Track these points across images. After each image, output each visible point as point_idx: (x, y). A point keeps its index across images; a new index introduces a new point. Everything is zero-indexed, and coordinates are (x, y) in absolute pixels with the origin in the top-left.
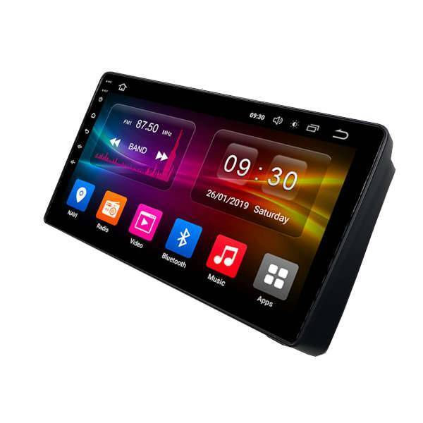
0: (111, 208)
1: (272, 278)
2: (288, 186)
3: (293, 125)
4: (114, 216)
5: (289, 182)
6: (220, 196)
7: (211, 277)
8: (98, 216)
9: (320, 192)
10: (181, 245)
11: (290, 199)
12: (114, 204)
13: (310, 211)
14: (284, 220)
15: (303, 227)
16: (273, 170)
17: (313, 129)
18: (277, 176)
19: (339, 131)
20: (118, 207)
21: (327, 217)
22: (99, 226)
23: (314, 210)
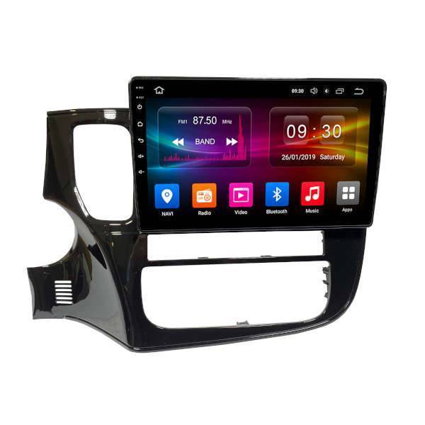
0: (204, 196)
1: (347, 195)
2: (337, 135)
3: (326, 91)
4: (210, 201)
5: (337, 132)
6: (293, 157)
7: (308, 211)
8: (194, 206)
9: (358, 133)
10: (277, 200)
11: (341, 143)
13: (355, 147)
14: (341, 157)
15: (354, 158)
16: (324, 127)
17: (340, 92)
18: (327, 131)
19: (357, 89)
20: (210, 193)
21: (367, 147)
22: (200, 213)
23: (358, 145)
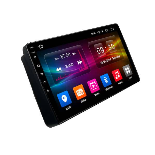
0: (80, 92)
2: (113, 48)
8: (78, 99)
11: (116, 51)
12: (79, 90)
13: (121, 51)
15: (123, 55)
16: (108, 46)
18: (110, 47)
19: (111, 28)
20: (82, 90)
